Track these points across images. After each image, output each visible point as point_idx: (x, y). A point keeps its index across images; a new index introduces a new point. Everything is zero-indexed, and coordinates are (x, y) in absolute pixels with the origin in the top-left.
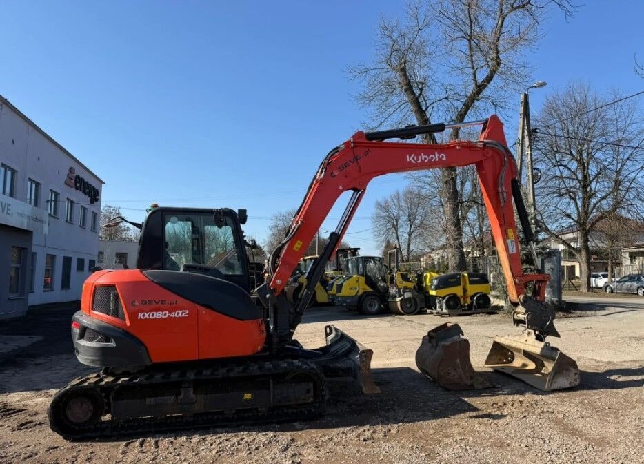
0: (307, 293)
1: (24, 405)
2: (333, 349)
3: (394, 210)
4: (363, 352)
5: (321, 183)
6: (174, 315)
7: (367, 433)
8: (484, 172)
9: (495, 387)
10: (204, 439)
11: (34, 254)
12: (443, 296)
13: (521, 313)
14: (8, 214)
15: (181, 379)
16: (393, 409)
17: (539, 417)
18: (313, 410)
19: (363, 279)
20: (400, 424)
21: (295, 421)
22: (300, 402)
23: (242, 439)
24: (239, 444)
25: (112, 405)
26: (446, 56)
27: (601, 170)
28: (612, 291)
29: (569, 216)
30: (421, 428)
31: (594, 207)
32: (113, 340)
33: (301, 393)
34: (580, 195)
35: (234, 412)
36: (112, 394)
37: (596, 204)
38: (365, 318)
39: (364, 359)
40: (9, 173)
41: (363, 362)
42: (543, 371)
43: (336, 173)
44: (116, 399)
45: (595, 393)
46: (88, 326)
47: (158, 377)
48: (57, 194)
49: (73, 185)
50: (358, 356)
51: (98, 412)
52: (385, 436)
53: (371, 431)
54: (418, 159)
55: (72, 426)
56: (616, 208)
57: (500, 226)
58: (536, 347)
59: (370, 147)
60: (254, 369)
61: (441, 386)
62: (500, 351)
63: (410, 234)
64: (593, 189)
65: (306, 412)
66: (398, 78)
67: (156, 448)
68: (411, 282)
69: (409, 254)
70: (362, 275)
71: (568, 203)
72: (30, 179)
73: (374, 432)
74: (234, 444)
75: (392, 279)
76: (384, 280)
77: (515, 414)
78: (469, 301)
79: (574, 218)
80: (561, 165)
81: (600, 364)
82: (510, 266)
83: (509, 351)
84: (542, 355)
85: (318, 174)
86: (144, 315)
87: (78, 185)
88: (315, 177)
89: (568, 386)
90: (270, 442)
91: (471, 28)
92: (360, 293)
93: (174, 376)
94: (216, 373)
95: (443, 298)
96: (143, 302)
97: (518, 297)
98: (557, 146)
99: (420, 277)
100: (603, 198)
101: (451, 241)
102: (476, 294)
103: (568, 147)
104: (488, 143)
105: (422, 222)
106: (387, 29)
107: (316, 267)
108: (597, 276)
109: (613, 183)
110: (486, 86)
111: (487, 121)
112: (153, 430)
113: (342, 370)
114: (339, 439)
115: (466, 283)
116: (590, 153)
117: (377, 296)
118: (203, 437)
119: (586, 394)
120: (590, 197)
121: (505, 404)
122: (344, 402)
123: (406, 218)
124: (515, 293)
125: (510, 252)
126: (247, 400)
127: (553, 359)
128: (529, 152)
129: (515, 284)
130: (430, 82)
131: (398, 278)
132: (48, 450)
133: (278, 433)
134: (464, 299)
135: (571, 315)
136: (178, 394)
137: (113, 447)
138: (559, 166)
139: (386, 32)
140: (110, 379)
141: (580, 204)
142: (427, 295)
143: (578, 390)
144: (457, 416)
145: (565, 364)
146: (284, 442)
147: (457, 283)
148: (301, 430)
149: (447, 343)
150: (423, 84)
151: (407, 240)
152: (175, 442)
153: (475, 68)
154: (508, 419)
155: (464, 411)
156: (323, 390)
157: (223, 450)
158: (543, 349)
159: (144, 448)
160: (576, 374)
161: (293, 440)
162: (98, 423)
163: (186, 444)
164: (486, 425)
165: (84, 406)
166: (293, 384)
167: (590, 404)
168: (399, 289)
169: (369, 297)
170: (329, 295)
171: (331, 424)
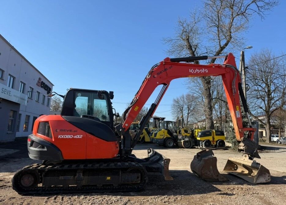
0: (140, 131)
1: (4, 178)
2: (151, 159)
3: (181, 103)
4: (165, 159)
5: (148, 80)
6: (75, 137)
7: (166, 199)
8: (225, 79)
9: (228, 181)
10: (86, 198)
11: (20, 114)
12: (203, 140)
13: (242, 146)
14: (9, 95)
15: (77, 168)
16: (178, 188)
17: (251, 196)
18: (140, 187)
19: (166, 131)
20: (182, 196)
21: (131, 191)
22: (134, 183)
23: (104, 199)
24: (102, 201)
25: (43, 179)
26: (207, 34)
27: (276, 88)
28: (281, 143)
29: (261, 108)
30: (193, 198)
31: (273, 105)
32: (45, 147)
33: (134, 178)
34: (266, 99)
35: (101, 185)
36: (44, 174)
37: (274, 103)
38: (167, 149)
39: (166, 163)
40: (12, 78)
41: (165, 164)
42: (252, 175)
43: (156, 76)
44: (45, 176)
45: (279, 186)
46: (35, 140)
47: (66, 167)
48: (32, 89)
49: (40, 85)
50: (163, 162)
51: (36, 182)
52: (175, 201)
53: (168, 198)
54: (195, 71)
55: (24, 188)
56: (283, 105)
57: (233, 104)
58: (249, 163)
59: (173, 65)
60: (112, 165)
61: (203, 179)
62: (231, 164)
63: (188, 114)
64: (272, 96)
65: (137, 188)
66: (185, 43)
67: (62, 200)
68: (189, 133)
69: (187, 123)
70: (166, 129)
71: (261, 102)
72: (21, 82)
73: (169, 199)
74: (100, 200)
75: (180, 131)
76: (176, 132)
77: (239, 194)
78: (215, 143)
79: (264, 109)
80: (258, 85)
81: (279, 173)
82: (237, 123)
83: (235, 165)
84: (252, 166)
85: (147, 76)
86: (61, 137)
87: (42, 85)
88: (146, 77)
89: (265, 182)
90: (118, 201)
91: (219, 22)
92: (165, 137)
93: (74, 166)
94: (94, 166)
95: (203, 141)
96: (61, 130)
97: (241, 138)
98: (256, 77)
99: (193, 131)
100: (277, 100)
101: (208, 116)
102: (218, 140)
103: (261, 77)
104: (227, 65)
105: (194, 109)
106: (181, 23)
107: (145, 119)
108: (273, 136)
109: (282, 94)
110: (225, 48)
111: (227, 56)
112: (62, 192)
113: (154, 168)
114: (152, 201)
115: (214, 135)
116: (271, 80)
117: (172, 139)
118: (86, 197)
119: (274, 186)
120: (271, 100)
121: (234, 189)
122: (155, 184)
123: (187, 107)
124: (239, 136)
125: (237, 117)
126: (108, 180)
127: (257, 169)
128: (244, 77)
129: (239, 132)
130: (199, 45)
131: (182, 131)
132: (10, 199)
133: (122, 197)
134: (213, 142)
135: (263, 152)
136: (75, 175)
137: (41, 199)
138: (257, 85)
139: (181, 24)
140: (43, 166)
141: (266, 103)
142: (196, 140)
143: (269, 184)
144: (210, 193)
145: (264, 171)
146: (124, 201)
147: (210, 135)
148: (133, 196)
149: (206, 158)
150: (196, 46)
151: (187, 117)
152: (71, 198)
153: (220, 40)
154: (236, 196)
155: (214, 191)
156: (145, 177)
157: (94, 203)
158: (252, 163)
159: (56, 200)
160: (269, 176)
161: (129, 200)
162: (36, 187)
163: (77, 199)
164: (225, 198)
165: (29, 179)
166: (131, 174)
167: (277, 191)
168: (183, 136)
169: (169, 140)
170: (150, 138)
171: (148, 194)
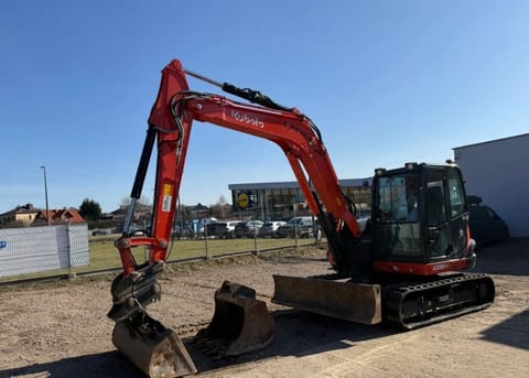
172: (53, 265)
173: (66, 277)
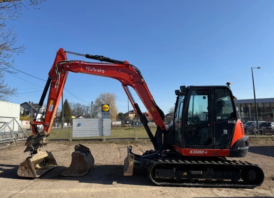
172: (96, 134)
173: (101, 140)
